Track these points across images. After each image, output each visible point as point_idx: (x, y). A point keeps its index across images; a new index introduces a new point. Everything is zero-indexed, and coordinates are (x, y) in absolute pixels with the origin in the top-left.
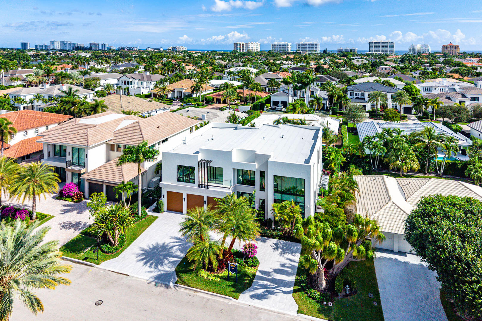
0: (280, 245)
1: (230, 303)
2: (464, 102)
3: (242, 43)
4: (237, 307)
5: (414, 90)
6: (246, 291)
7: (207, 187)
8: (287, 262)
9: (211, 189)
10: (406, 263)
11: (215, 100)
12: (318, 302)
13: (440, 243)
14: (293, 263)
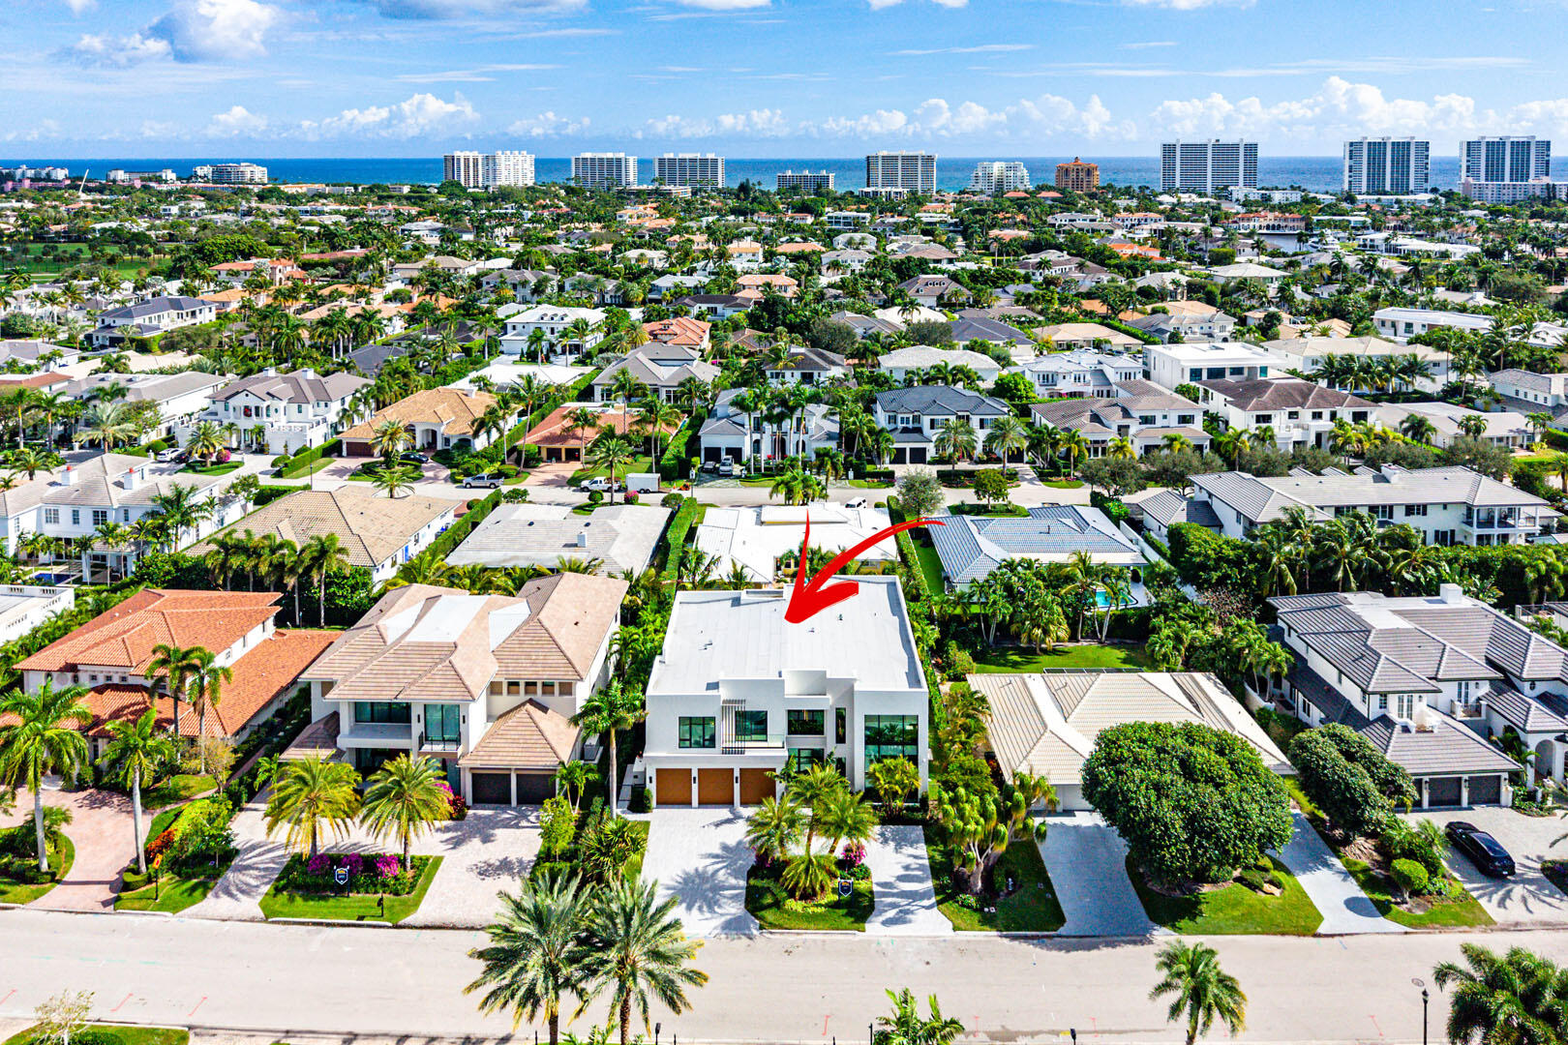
0: (888, 835)
1: (857, 939)
2: (1128, 427)
3: (471, 155)
4: (870, 942)
5: (1021, 387)
6: (872, 918)
7: (741, 751)
8: (911, 861)
9: (748, 753)
10: (1076, 828)
11: (544, 454)
12: (976, 910)
13: (1133, 803)
14: (921, 862)
